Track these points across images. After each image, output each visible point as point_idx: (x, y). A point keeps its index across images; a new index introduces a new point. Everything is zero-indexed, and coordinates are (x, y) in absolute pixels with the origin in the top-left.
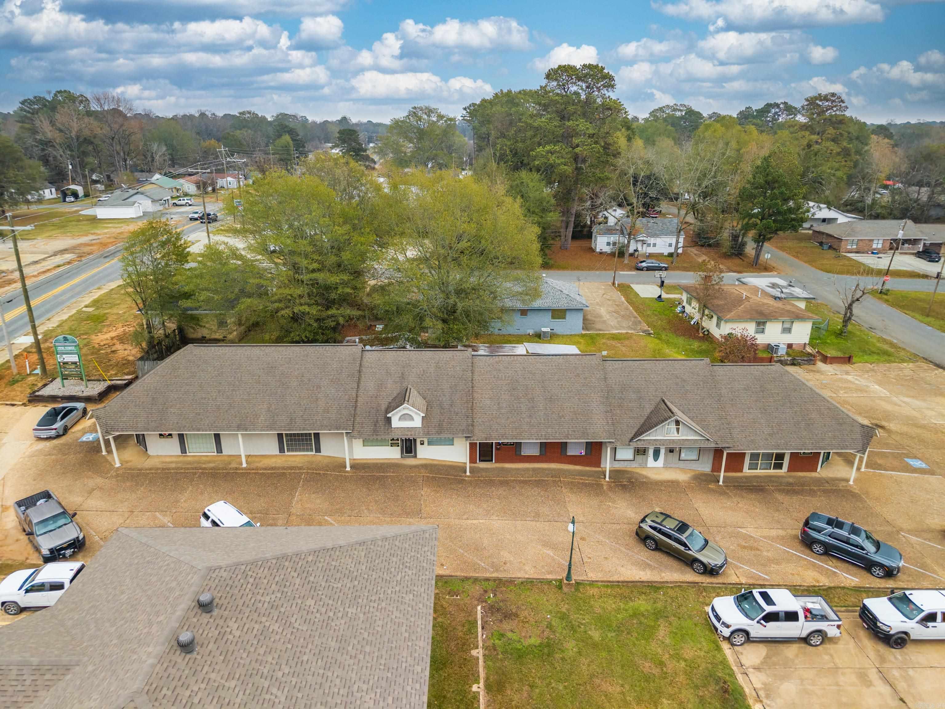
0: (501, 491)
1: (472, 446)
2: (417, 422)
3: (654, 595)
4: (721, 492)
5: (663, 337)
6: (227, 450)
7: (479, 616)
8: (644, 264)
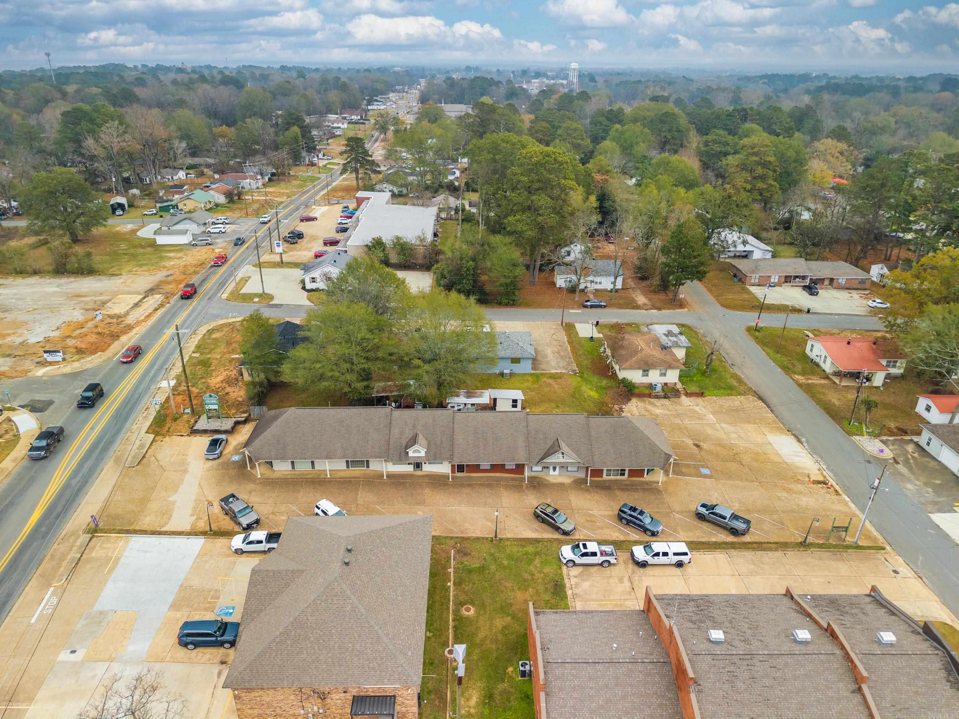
0: (467, 490)
1: (453, 466)
2: (423, 454)
3: (536, 545)
4: (587, 490)
5: (585, 376)
6: (318, 467)
7: (452, 555)
8: (588, 303)
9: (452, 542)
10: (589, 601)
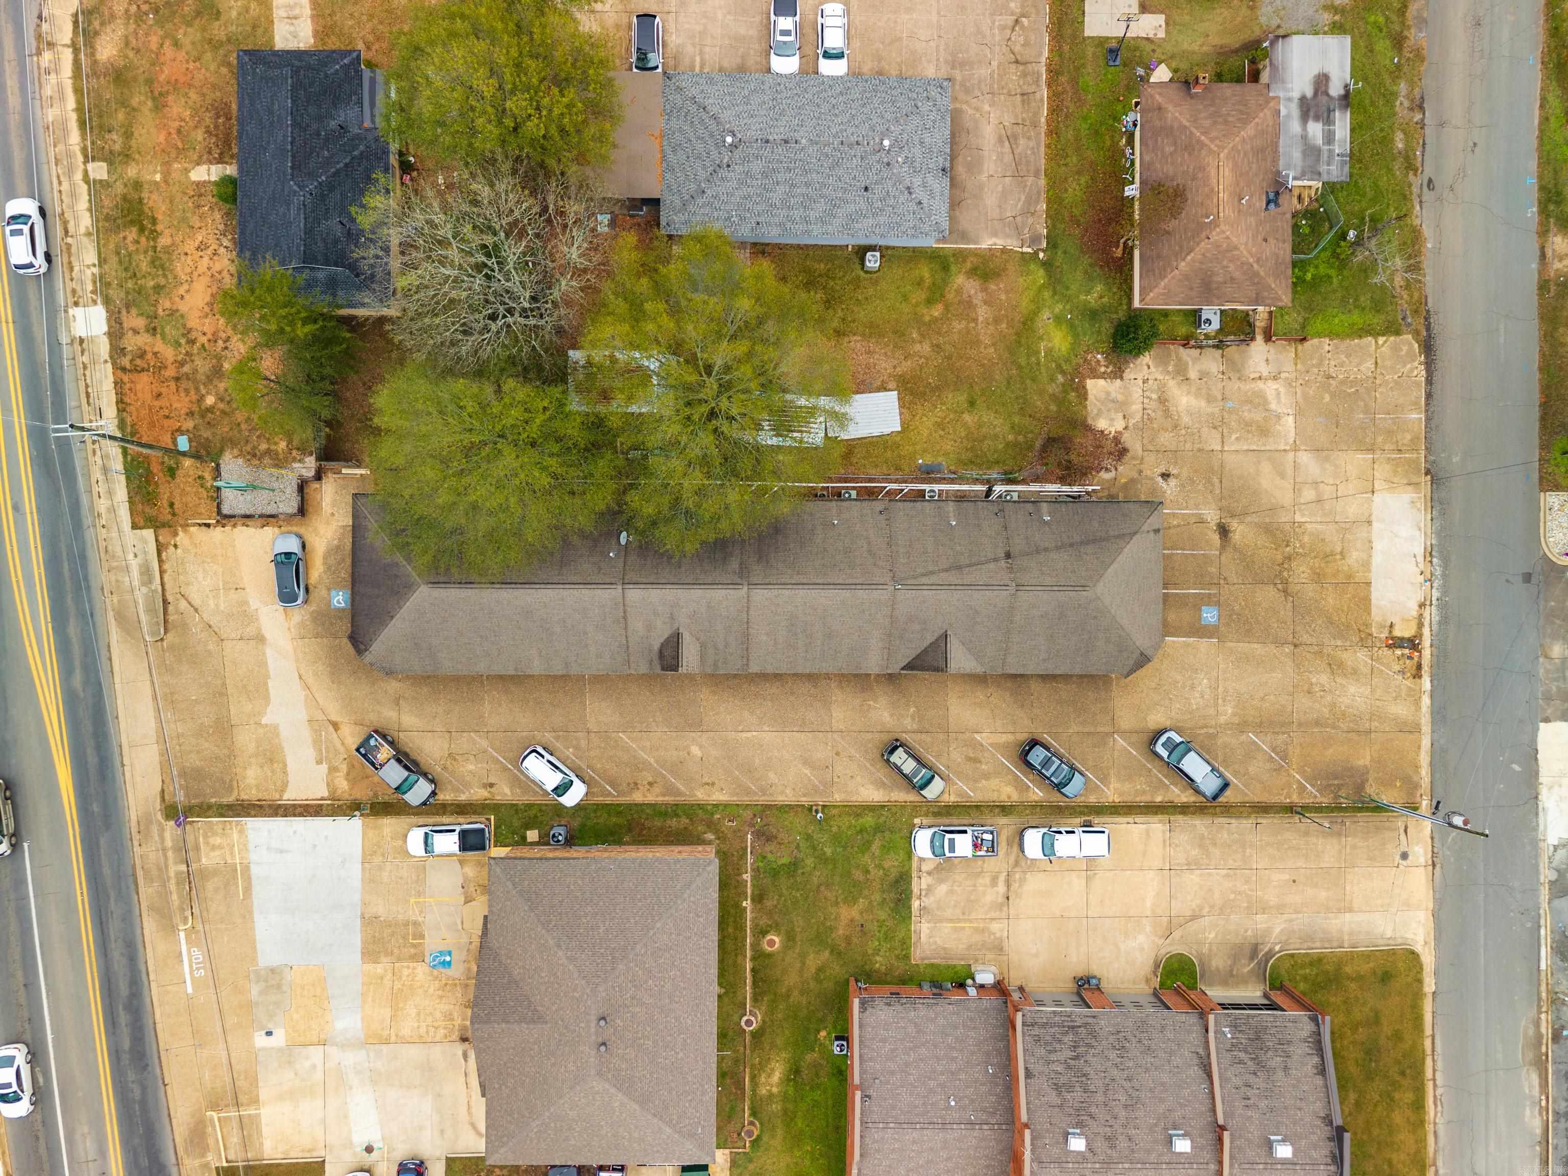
3: (879, 812)
7: (749, 841)
9: (748, 814)
10: (941, 921)
